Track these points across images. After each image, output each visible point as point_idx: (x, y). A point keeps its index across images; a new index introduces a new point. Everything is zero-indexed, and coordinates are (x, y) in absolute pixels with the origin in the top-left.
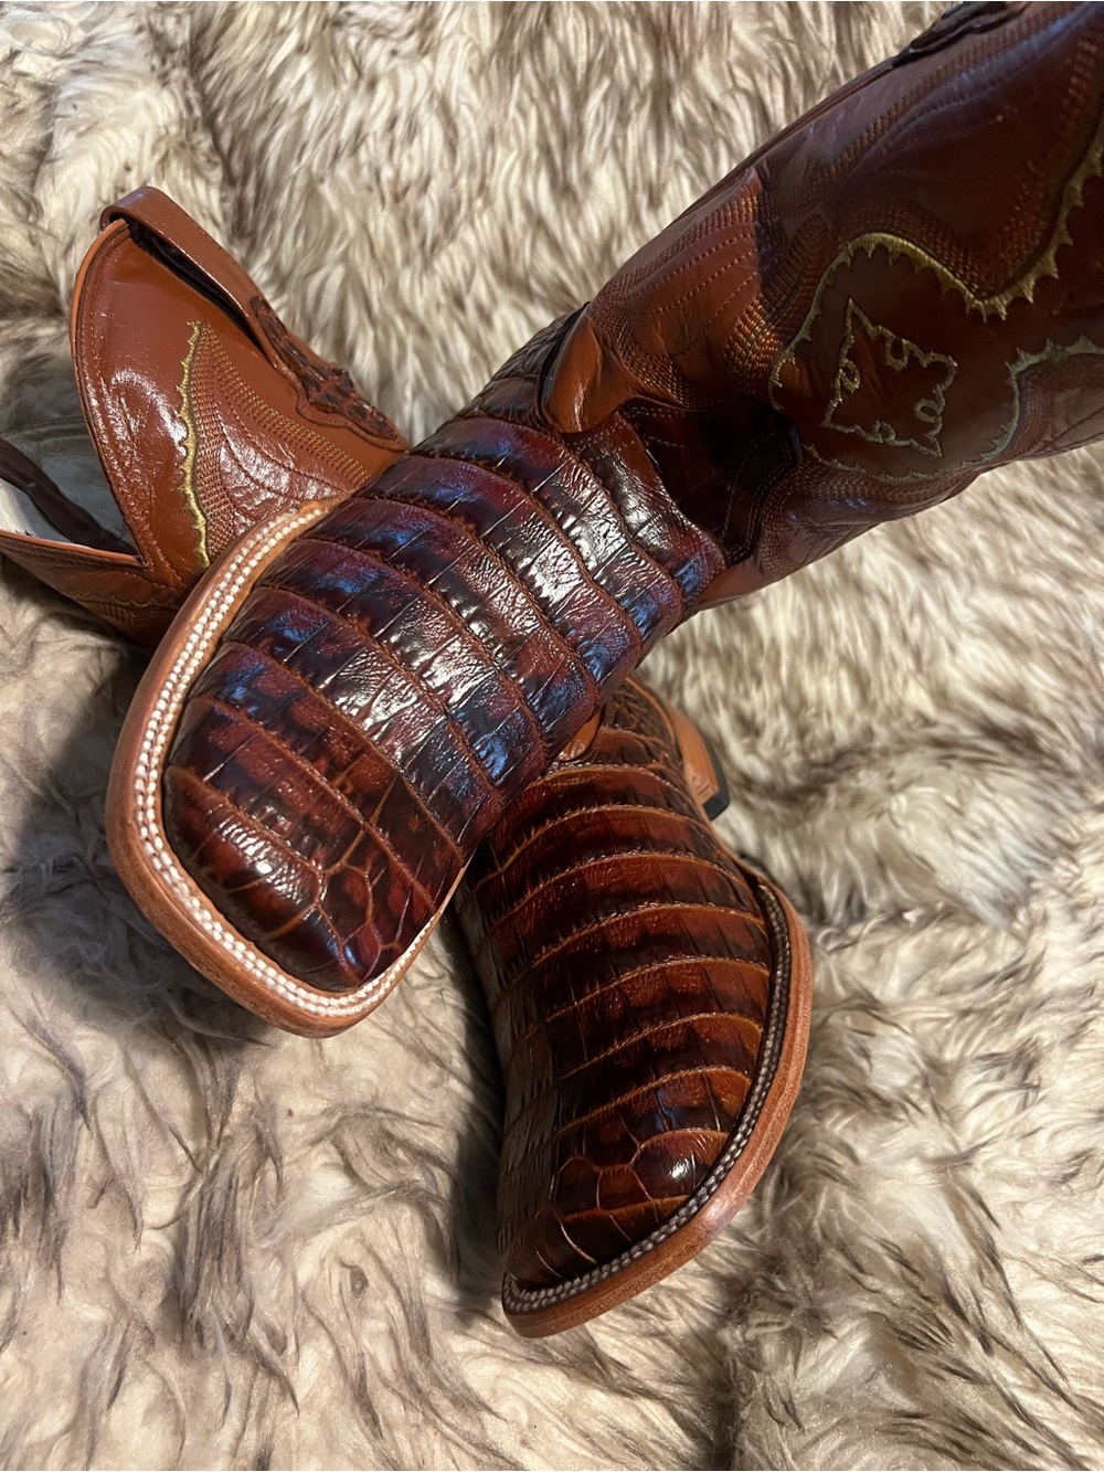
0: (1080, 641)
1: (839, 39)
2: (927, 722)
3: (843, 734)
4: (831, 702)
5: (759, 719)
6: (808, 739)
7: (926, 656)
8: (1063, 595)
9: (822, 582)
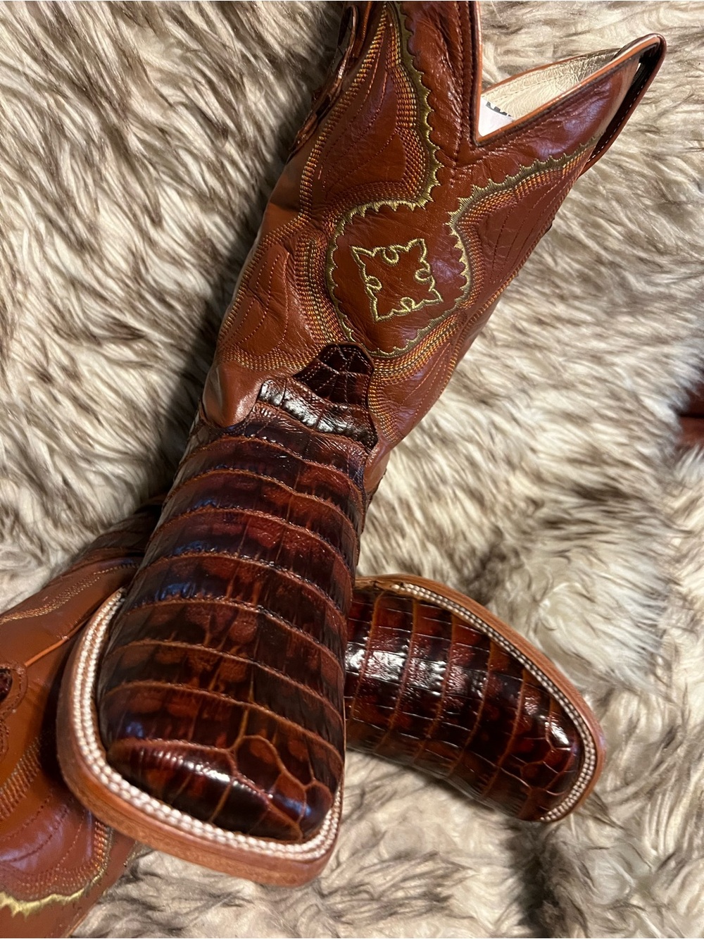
0: (625, 396)
1: (234, 28)
2: (536, 504)
3: (479, 542)
4: (462, 522)
5: (416, 560)
6: (457, 558)
7: (515, 460)
8: (601, 371)
9: (416, 446)
